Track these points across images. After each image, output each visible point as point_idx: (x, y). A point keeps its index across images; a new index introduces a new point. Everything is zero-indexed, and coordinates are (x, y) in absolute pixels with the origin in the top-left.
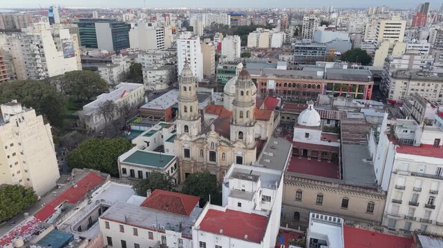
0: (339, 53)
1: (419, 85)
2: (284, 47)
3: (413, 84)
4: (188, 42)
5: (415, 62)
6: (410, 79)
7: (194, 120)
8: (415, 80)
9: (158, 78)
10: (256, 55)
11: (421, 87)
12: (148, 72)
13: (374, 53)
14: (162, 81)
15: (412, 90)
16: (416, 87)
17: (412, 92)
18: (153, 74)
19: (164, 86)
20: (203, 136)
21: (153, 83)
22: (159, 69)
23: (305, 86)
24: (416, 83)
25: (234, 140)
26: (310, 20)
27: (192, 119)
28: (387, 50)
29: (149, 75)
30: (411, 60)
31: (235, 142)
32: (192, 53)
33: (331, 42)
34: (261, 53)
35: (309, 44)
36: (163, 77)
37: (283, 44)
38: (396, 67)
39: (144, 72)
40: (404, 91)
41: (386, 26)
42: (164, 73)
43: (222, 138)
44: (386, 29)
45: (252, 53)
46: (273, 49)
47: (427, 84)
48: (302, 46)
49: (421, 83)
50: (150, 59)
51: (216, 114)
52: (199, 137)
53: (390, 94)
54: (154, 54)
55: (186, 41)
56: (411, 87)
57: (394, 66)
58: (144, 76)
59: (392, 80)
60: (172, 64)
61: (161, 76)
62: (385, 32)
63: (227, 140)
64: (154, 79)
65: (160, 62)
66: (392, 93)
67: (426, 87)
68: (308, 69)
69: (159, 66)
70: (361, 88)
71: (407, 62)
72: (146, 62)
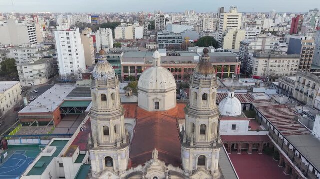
0: (192, 41)
1: (276, 62)
2: (145, 38)
3: (271, 61)
4: (68, 34)
5: (266, 44)
6: (269, 57)
7: (123, 146)
8: (273, 58)
9: (35, 72)
10: (126, 45)
11: (277, 64)
12: (23, 67)
13: (222, 39)
14: (40, 75)
15: (271, 66)
16: (274, 64)
17: (271, 68)
18: (30, 68)
19: (44, 81)
20: (139, 168)
21: (30, 78)
22: (36, 63)
23: (185, 69)
24: (274, 60)
25: (191, 169)
26: (161, 16)
27: (118, 145)
28: (232, 36)
29: (25, 70)
30: (263, 42)
31: (194, 172)
32: (73, 45)
33: (184, 32)
34: (129, 43)
35: (168, 34)
36: (42, 71)
37: (144, 36)
38: (253, 48)
39: (18, 68)
40: (265, 67)
41: (228, 17)
42: (42, 67)
43: (171, 168)
44: (228, 20)
45: (121, 43)
46: (137, 40)
47: (282, 60)
48: (165, 36)
49: (278, 60)
50: (24, 53)
51: (131, 117)
52: (131, 171)
53: (254, 72)
54: (29, 48)
55: (65, 32)
56: (270, 64)
57: (251, 48)
58: (19, 72)
59: (255, 59)
60: (50, 57)
61: (40, 71)
62: (228, 23)
63: (178, 170)
64: (32, 74)
65: (36, 55)
66: (256, 69)
67: (281, 64)
68: (184, 55)
69: (35, 60)
70: (232, 68)
71: (261, 44)
72: (19, 56)
